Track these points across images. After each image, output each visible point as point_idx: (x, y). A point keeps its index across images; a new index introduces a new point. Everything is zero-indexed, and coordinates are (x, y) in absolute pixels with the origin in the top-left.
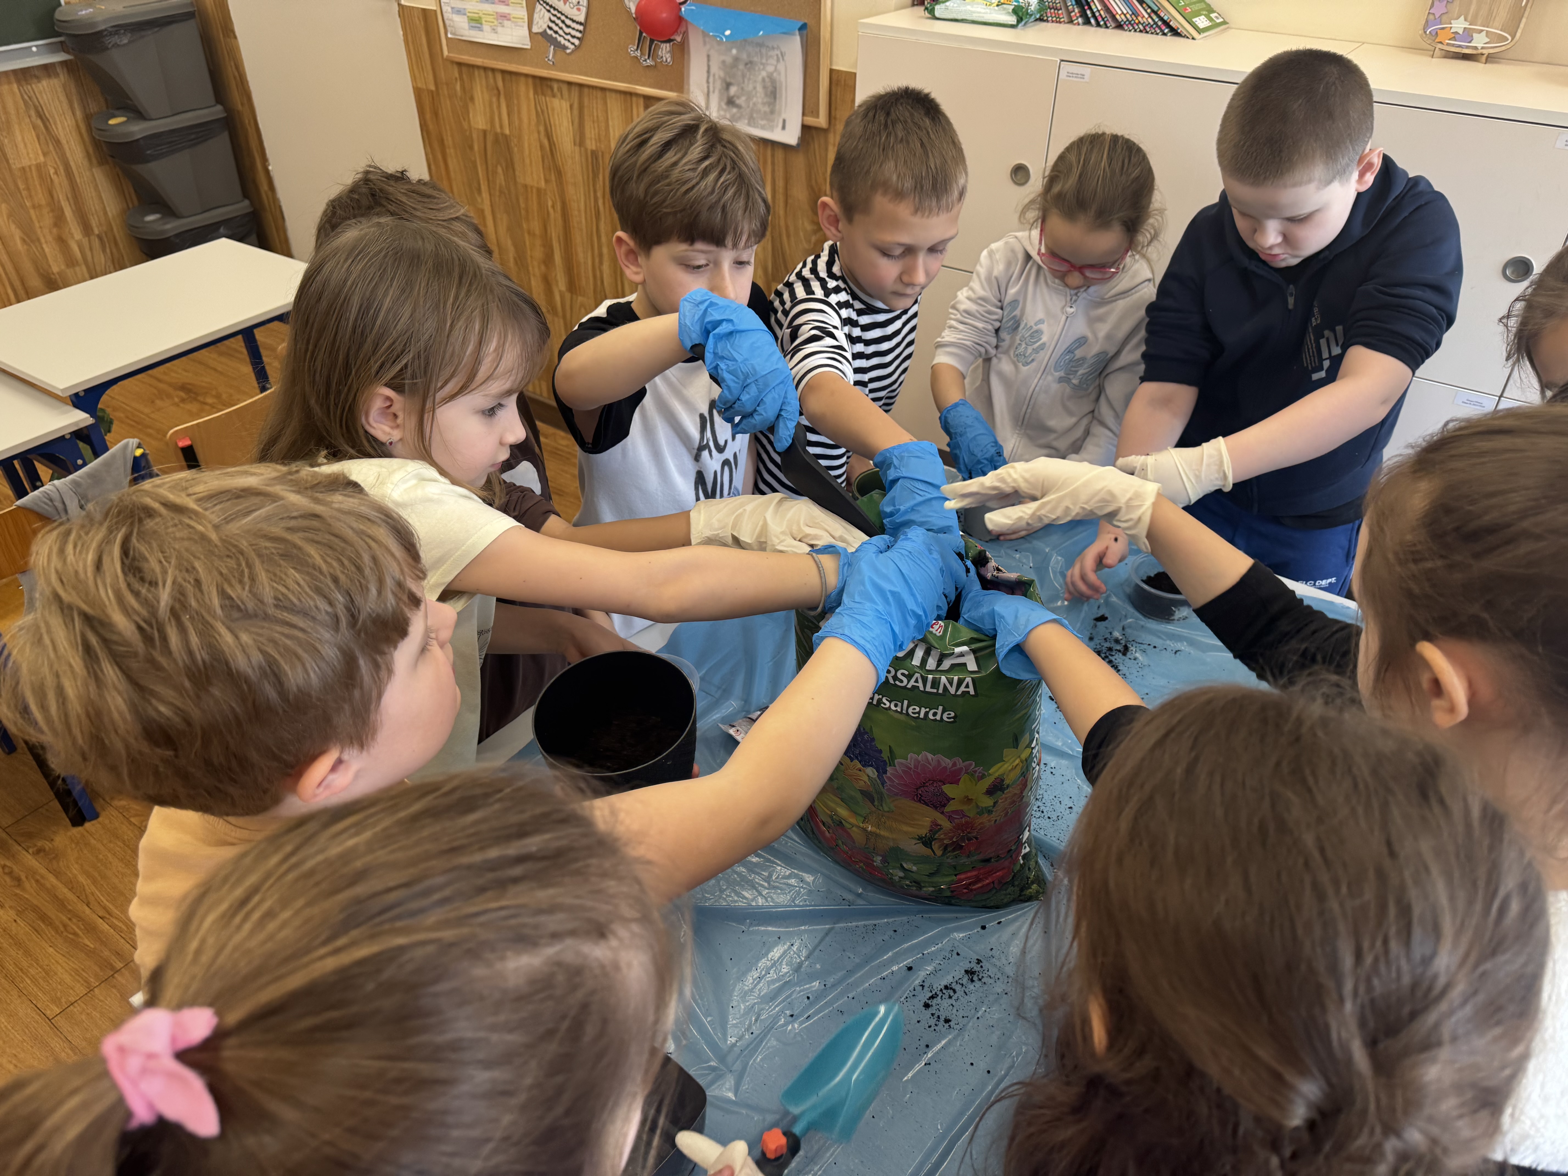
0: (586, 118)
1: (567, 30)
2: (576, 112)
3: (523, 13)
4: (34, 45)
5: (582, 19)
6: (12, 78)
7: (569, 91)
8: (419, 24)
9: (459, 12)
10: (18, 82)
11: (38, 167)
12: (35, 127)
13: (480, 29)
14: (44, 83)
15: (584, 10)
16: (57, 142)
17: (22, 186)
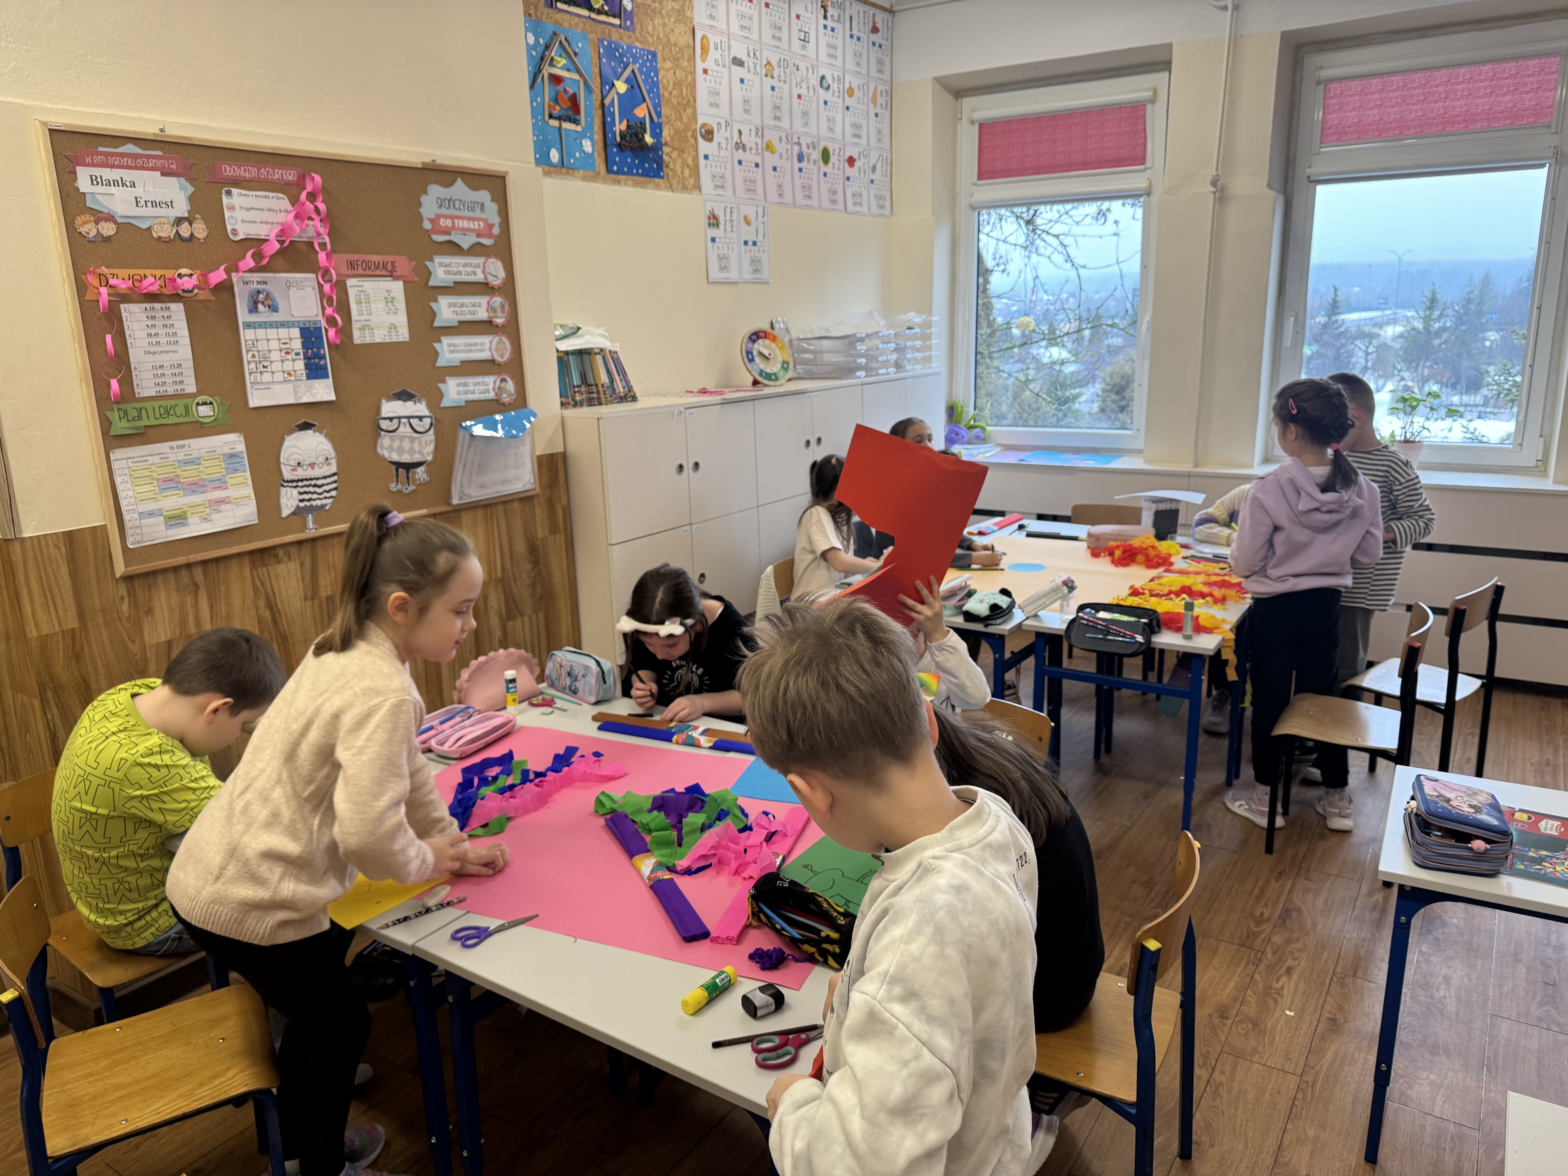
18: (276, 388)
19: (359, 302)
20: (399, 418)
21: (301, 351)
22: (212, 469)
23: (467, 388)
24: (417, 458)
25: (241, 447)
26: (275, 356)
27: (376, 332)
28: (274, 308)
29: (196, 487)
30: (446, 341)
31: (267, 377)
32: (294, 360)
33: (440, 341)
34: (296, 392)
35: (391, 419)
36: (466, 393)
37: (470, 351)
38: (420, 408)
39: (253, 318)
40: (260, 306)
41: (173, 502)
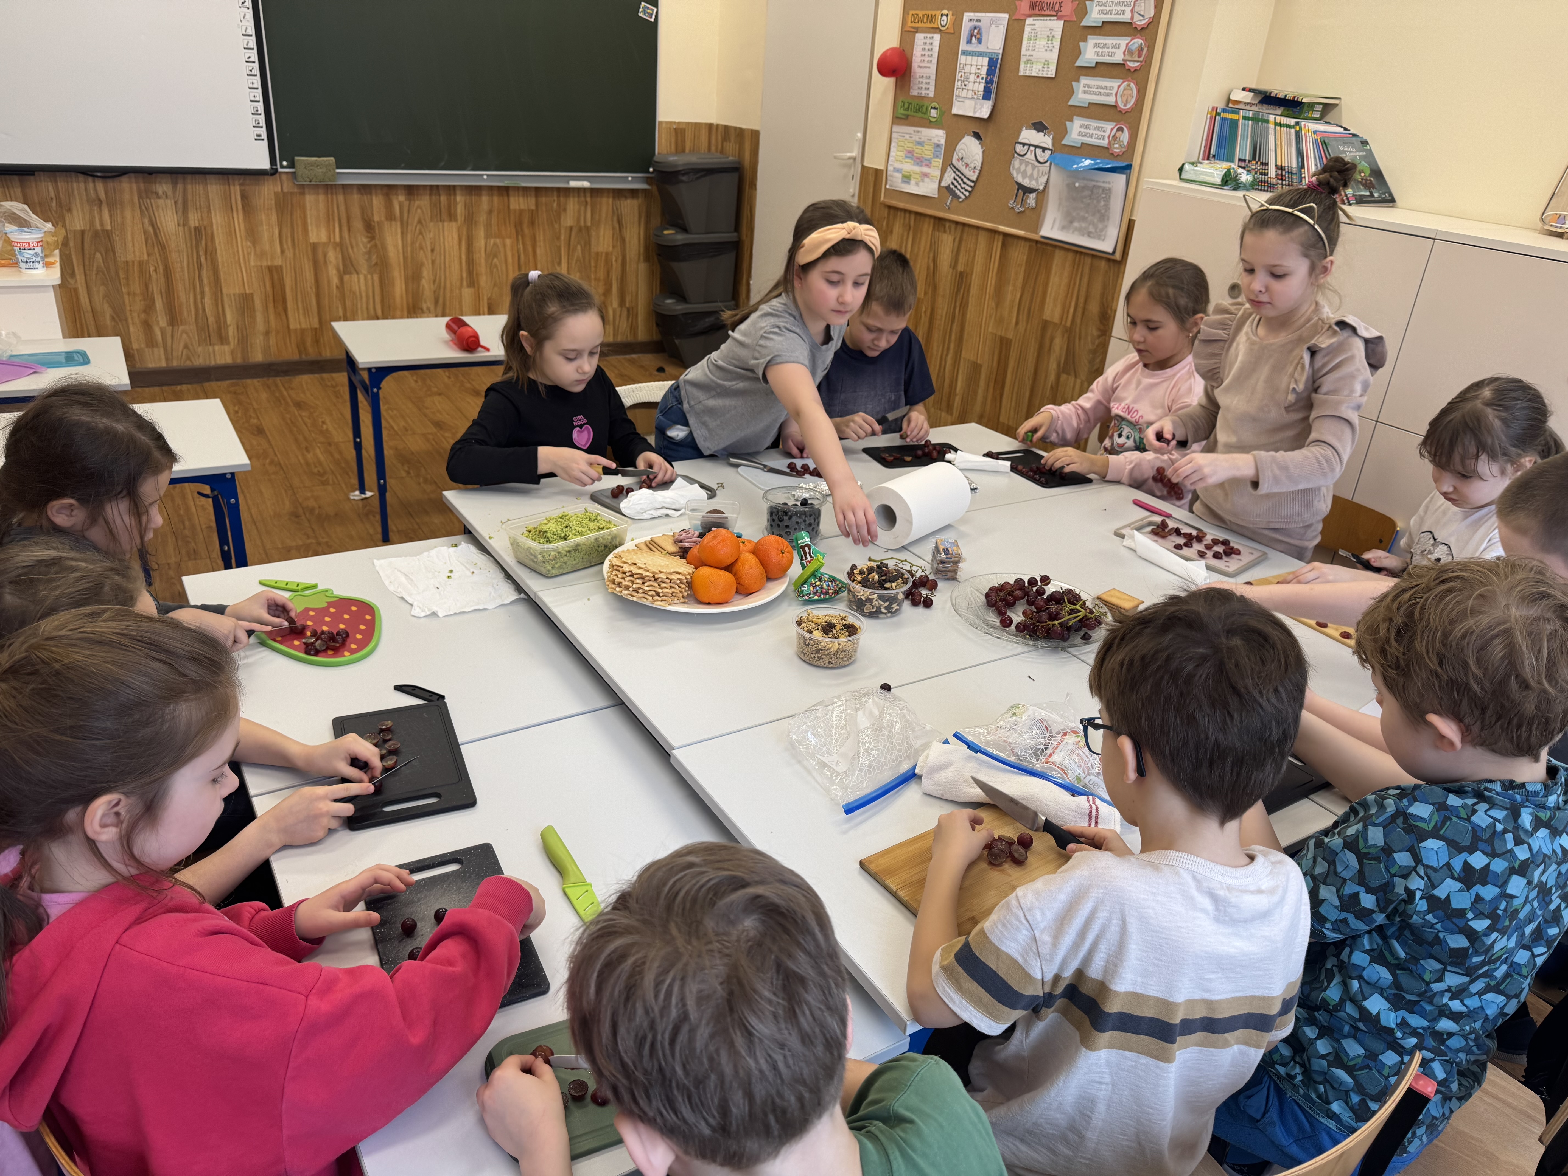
0: (963, 248)
1: (963, 186)
2: (956, 244)
3: (938, 173)
4: (630, 176)
5: (974, 178)
6: (611, 195)
7: (956, 229)
8: (871, 179)
9: (898, 170)
10: (614, 198)
11: (607, 254)
12: (613, 229)
13: (908, 183)
14: (629, 201)
15: (977, 172)
16: (623, 241)
17: (593, 264)
18: (967, 102)
19: (1030, 39)
20: (1030, 145)
21: (985, 76)
22: (927, 152)
23: (1088, 131)
24: (1033, 184)
25: (943, 141)
26: (972, 78)
27: (1034, 66)
28: (980, 41)
29: (919, 161)
30: (1084, 81)
31: (964, 94)
32: (980, 83)
33: (1078, 81)
34: (975, 108)
35: (1024, 144)
36: (1085, 136)
37: (1100, 94)
38: (1046, 140)
39: (969, 48)
40: (974, 39)
41: (909, 166)
